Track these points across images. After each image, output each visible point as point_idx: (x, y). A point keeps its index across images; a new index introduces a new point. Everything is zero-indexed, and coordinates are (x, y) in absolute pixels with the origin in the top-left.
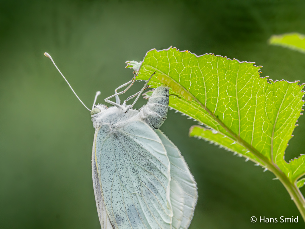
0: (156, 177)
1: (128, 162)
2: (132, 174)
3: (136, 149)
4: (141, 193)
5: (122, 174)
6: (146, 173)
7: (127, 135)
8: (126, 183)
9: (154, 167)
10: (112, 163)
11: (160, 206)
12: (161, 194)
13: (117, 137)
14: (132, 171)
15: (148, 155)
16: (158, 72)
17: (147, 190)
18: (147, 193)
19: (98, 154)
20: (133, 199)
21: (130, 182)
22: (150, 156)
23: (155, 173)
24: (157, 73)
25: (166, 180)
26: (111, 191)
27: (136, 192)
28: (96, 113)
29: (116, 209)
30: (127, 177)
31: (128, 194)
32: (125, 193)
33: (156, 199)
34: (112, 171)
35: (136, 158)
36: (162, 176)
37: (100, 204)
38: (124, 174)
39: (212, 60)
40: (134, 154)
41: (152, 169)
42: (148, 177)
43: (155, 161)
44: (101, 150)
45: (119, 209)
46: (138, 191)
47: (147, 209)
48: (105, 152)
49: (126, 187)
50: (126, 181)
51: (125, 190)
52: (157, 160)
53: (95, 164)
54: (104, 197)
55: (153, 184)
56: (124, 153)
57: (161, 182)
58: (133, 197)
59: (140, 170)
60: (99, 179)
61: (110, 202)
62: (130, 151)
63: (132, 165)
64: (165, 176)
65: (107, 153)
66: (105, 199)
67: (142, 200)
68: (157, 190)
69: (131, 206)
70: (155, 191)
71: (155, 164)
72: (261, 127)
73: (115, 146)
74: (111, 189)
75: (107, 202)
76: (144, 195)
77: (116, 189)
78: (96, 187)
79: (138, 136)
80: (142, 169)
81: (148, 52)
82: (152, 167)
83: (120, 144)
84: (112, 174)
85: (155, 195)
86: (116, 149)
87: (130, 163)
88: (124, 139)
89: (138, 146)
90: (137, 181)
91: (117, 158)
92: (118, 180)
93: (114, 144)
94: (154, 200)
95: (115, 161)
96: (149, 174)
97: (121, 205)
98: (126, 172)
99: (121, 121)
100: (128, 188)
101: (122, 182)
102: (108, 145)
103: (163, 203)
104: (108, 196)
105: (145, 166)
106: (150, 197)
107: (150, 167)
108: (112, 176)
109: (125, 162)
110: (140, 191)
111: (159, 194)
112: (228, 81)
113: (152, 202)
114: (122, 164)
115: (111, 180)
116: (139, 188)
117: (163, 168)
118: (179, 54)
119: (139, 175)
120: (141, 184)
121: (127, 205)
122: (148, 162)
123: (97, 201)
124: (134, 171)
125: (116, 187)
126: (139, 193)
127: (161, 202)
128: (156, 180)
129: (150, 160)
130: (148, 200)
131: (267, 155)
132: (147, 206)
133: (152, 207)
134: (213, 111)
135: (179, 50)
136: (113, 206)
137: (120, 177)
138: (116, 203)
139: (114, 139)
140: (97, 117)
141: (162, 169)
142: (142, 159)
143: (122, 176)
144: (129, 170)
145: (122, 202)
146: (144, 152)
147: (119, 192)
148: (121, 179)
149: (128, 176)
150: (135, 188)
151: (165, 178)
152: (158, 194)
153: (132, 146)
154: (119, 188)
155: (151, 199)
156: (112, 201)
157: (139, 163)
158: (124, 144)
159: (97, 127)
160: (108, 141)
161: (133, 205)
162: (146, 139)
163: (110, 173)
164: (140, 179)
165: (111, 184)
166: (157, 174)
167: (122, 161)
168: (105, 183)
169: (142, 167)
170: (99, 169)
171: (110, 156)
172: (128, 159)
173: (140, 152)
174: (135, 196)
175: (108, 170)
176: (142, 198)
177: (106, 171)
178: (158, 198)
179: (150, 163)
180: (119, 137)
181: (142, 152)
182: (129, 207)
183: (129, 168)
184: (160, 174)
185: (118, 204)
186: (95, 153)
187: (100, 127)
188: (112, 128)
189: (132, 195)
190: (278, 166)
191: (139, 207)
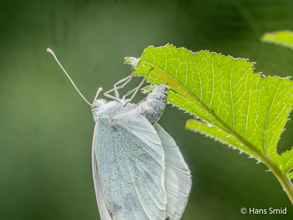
0: (152, 167)
1: (125, 153)
2: (129, 164)
3: (133, 141)
4: (137, 182)
5: (120, 165)
6: (142, 163)
7: (125, 127)
8: (123, 173)
9: (150, 157)
10: (111, 154)
11: (155, 194)
12: (156, 182)
13: (115, 130)
14: (130, 161)
15: (144, 145)
16: (156, 68)
17: (143, 179)
18: (143, 181)
19: (98, 146)
20: (130, 188)
21: (127, 172)
22: (146, 146)
23: (151, 162)
24: (154, 69)
25: (161, 169)
26: (109, 181)
27: (133, 181)
28: (96, 107)
29: (114, 198)
30: (125, 168)
31: (125, 183)
32: (122, 183)
33: (151, 187)
34: (111, 161)
35: (133, 149)
36: (157, 165)
37: (99, 194)
38: (122, 164)
39: (207, 56)
40: (131, 145)
41: (148, 159)
42: (144, 167)
43: (151, 151)
44: (100, 142)
45: (116, 197)
46: (135, 180)
47: (143, 197)
48: (104, 144)
49: (124, 176)
50: (123, 171)
51: (122, 180)
52: (152, 150)
53: (95, 156)
54: (103, 187)
55: (149, 173)
56: (122, 145)
57: (157, 171)
58: (130, 186)
59: (136, 160)
60: (98, 170)
61: (108, 192)
62: (128, 142)
63: (129, 156)
64: (160, 165)
65: (106, 145)
66: (104, 188)
67: (138, 189)
68: (152, 178)
69: (128, 194)
70: (150, 180)
71: (150, 154)
72: (255, 121)
73: (113, 138)
74: (109, 179)
75: (105, 192)
76: (140, 184)
77: (114, 179)
78: (95, 178)
79: (135, 128)
80: (139, 159)
81: (145, 49)
82: (148, 157)
83: (118, 136)
84: (110, 165)
85: (150, 183)
86: (114, 141)
87: (128, 154)
88: (122, 131)
89: (135, 137)
90: (134, 171)
91: (116, 149)
92: (116, 171)
93: (113, 136)
94: (150, 188)
95: (113, 153)
96: (145, 164)
97: (118, 194)
98: (124, 162)
99: (119, 114)
100: (125, 177)
101: (119, 172)
102: (108, 137)
103: (158, 191)
104: (106, 186)
105: (141, 156)
106: (146, 185)
107: (146, 157)
108: (110, 167)
109: (123, 153)
110: (136, 180)
111: (155, 182)
112: (223, 77)
113: (148, 190)
114: (120, 155)
115: (110, 171)
116: (135, 178)
117: (158, 157)
118: (176, 50)
119: (136, 165)
120: (138, 173)
121: (124, 194)
122: (144, 152)
123: (96, 191)
124: (131, 161)
125: (114, 177)
126: (136, 182)
127: (156, 190)
128: (152, 169)
129: (146, 150)
130: (144, 189)
131: (260, 147)
132: (143, 194)
133: (148, 195)
134: (208, 106)
135: (175, 47)
136: (111, 196)
137: (118, 168)
138: (114, 192)
139: (113, 132)
140: (97, 111)
141: (157, 159)
142: (139, 149)
143: (120, 166)
144: (126, 160)
145: (119, 191)
146: (140, 143)
147: (117, 182)
148: (119, 169)
149: (125, 166)
150: (132, 177)
151: (160, 167)
152: (153, 182)
153: (129, 137)
154: (117, 178)
155: (146, 188)
156: (110, 190)
157: (136, 154)
158: (122, 136)
159: (97, 121)
160: (107, 134)
161: (130, 194)
162: (142, 130)
163: (109, 164)
164: (137, 169)
165: (109, 175)
166: (152, 164)
167: (120, 152)
168: (104, 173)
169: (139, 157)
170: (98, 160)
171: (109, 148)
172: (125, 150)
173: (137, 143)
174: (132, 185)
175: (107, 161)
176: (138, 186)
177: (105, 162)
178: (153, 187)
179: (146, 154)
180: (117, 129)
181: (138, 143)
182: (126, 196)
183: (126, 159)
184: (155, 163)
185: (116, 193)
186: (95, 146)
187: (100, 120)
188: (111, 121)
189: (129, 185)
190: (271, 158)
191: (136, 196)
